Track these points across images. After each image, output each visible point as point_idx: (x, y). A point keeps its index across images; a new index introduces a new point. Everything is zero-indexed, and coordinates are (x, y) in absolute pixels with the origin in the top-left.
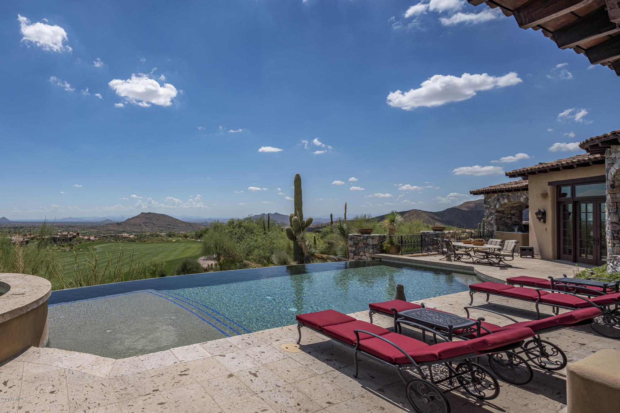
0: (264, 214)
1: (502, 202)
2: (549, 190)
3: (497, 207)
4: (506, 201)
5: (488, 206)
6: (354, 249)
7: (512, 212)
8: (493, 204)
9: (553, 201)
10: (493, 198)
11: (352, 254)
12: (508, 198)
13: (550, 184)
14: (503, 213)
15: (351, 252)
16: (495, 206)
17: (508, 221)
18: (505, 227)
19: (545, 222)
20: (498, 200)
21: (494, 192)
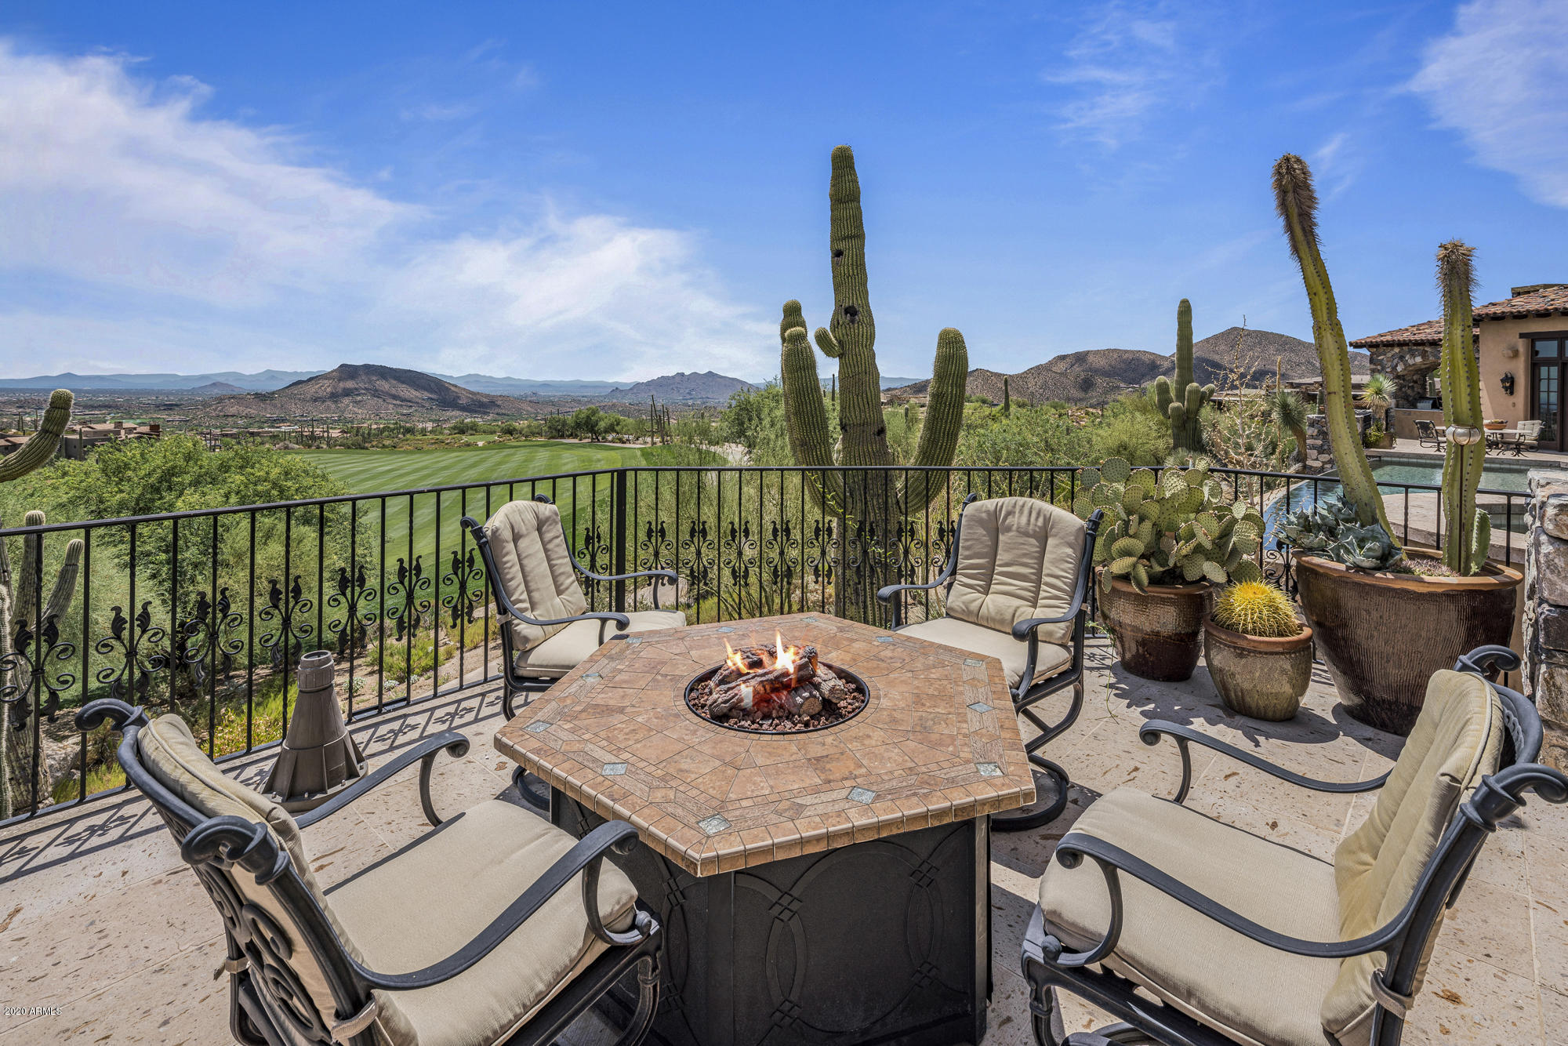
0: (682, 374)
1: (1411, 362)
2: (1522, 346)
3: (1399, 369)
4: (1419, 359)
5: (1379, 367)
6: (1319, 442)
7: (1415, 378)
8: (1390, 364)
9: (1526, 361)
10: (1389, 355)
11: (1315, 451)
12: (1424, 355)
13: (1522, 336)
14: (1404, 380)
15: (1313, 447)
16: (1394, 368)
17: (1409, 392)
18: (1405, 402)
19: (1512, 393)
20: (1402, 358)
21: (1390, 345)
